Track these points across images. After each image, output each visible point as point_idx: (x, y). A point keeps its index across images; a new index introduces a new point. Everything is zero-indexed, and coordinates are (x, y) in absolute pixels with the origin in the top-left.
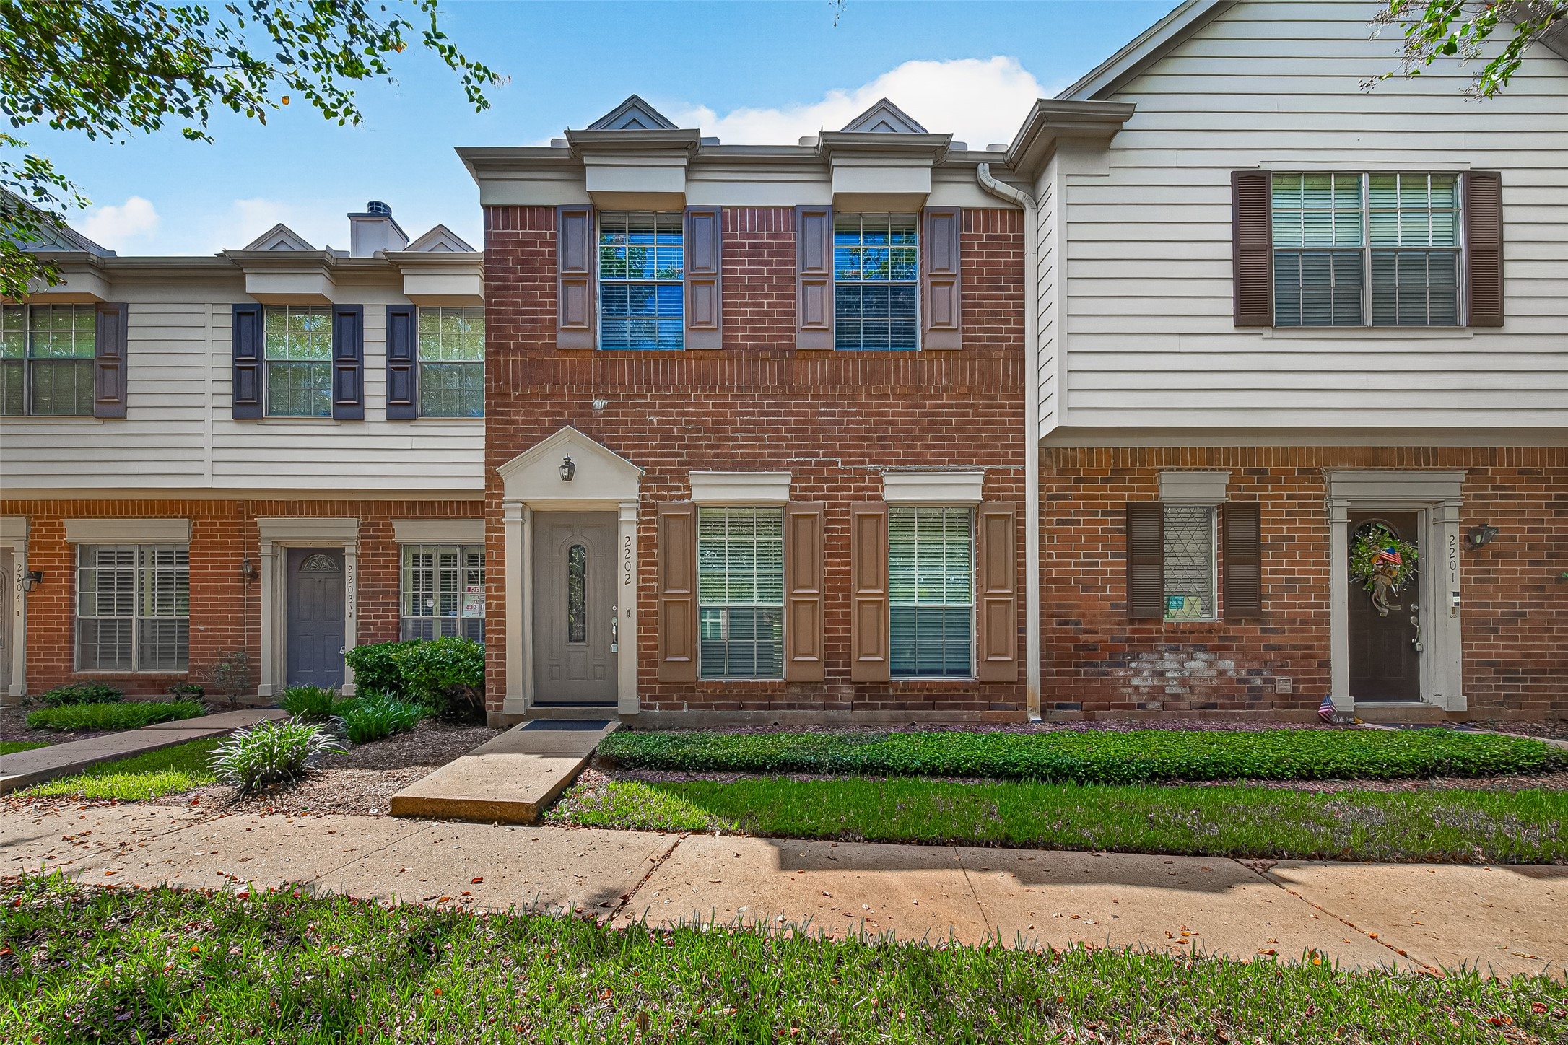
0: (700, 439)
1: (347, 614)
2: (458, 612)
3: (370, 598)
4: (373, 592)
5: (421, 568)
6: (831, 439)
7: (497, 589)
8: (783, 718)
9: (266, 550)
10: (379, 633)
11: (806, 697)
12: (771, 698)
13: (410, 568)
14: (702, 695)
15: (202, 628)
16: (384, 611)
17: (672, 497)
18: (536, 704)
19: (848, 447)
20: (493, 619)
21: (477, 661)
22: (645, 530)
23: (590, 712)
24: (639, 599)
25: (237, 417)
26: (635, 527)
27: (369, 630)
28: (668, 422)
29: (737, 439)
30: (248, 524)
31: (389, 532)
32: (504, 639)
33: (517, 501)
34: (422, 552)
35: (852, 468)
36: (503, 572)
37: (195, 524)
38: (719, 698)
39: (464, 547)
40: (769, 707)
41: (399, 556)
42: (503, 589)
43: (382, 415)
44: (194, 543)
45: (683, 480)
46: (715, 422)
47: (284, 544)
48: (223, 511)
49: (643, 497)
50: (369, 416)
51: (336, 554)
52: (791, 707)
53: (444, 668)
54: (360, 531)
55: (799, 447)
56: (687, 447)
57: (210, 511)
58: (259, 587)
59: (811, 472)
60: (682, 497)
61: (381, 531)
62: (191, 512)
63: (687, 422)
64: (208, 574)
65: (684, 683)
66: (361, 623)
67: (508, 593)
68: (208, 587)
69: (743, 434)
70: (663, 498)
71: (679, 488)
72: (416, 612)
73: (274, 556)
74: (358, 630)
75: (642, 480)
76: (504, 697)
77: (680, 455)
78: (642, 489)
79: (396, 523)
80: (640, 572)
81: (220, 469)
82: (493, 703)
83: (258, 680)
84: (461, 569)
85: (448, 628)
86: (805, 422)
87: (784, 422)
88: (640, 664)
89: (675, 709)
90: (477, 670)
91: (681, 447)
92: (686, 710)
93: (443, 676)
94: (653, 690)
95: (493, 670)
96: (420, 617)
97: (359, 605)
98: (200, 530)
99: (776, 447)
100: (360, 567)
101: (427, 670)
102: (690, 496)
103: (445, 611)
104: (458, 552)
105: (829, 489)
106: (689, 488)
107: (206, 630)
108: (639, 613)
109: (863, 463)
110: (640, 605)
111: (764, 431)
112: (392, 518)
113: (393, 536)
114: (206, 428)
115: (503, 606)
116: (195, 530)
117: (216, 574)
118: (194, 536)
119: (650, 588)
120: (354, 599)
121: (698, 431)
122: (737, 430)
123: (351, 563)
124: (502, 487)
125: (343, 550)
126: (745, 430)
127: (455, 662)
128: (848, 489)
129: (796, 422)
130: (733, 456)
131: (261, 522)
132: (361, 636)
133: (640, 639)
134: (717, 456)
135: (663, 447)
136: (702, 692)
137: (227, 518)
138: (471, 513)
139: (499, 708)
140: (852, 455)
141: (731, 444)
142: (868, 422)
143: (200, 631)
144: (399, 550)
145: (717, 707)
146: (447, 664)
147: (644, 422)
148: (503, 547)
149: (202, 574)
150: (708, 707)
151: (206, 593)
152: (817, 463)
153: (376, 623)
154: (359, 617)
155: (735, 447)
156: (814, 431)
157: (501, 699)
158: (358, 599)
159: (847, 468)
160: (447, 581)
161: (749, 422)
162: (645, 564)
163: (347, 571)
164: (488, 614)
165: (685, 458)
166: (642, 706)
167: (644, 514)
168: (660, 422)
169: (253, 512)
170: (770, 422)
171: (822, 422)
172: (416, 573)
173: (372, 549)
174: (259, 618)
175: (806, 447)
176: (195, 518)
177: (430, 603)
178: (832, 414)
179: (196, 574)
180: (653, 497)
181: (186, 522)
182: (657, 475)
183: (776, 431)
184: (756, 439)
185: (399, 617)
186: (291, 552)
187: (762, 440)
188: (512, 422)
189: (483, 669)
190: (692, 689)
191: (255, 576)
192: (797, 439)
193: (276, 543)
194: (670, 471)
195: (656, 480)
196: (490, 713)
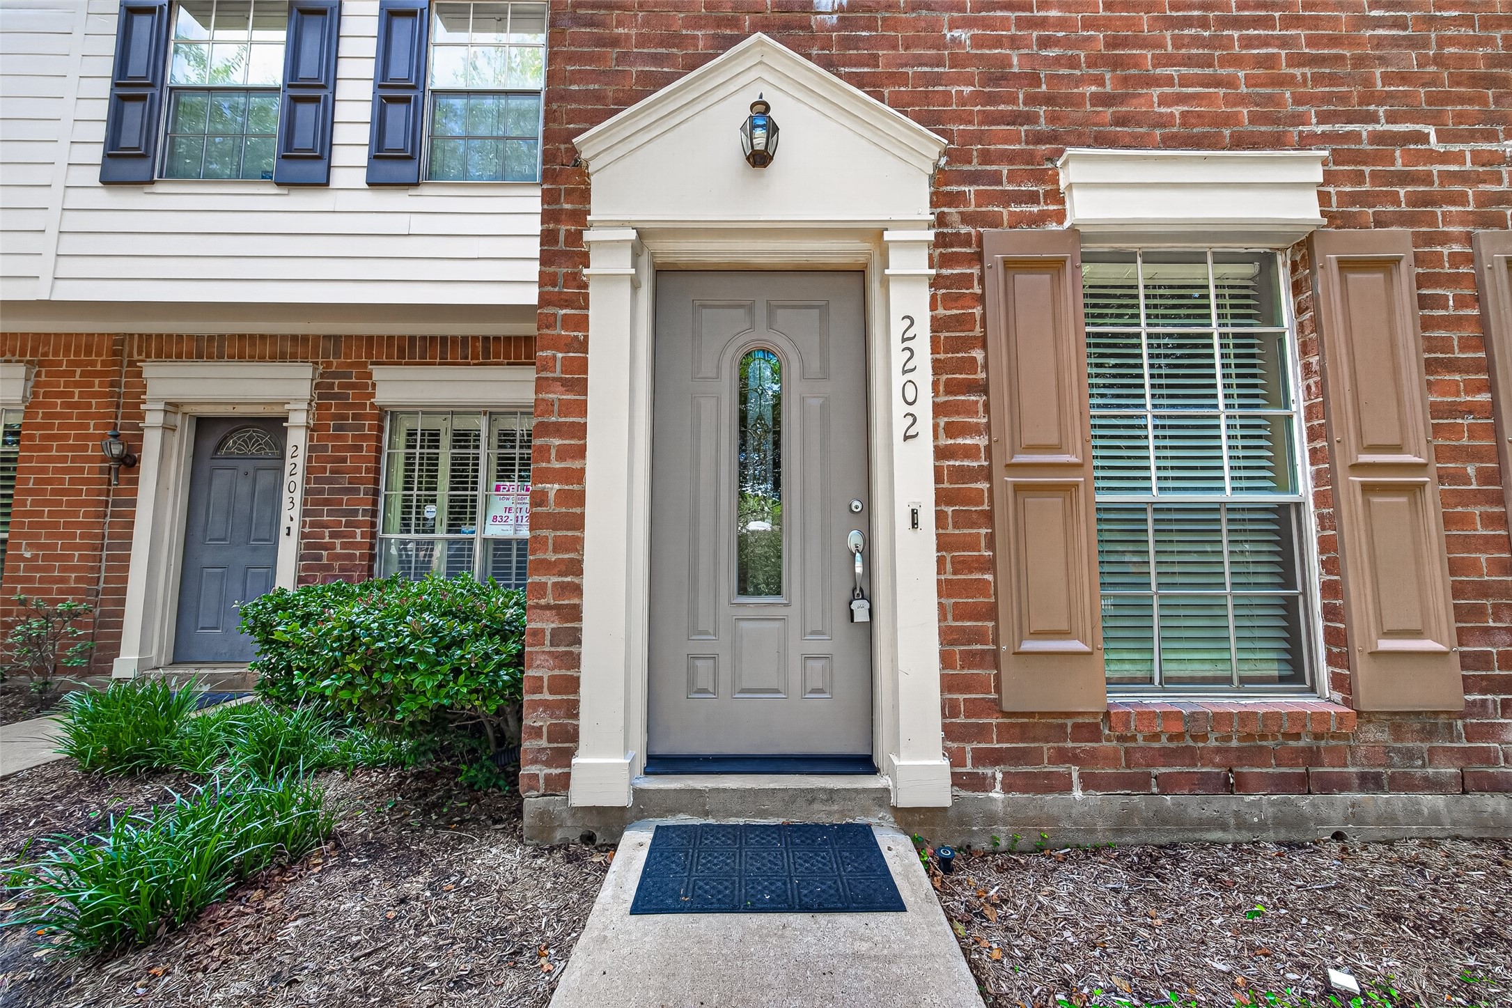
0: (1079, 81)
1: (283, 531)
2: (478, 528)
3: (327, 502)
4: (331, 491)
5: (418, 451)
6: (1403, 78)
7: (563, 454)
8: (1356, 816)
9: (154, 418)
10: (337, 564)
11: (1409, 755)
12: (1312, 756)
13: (401, 452)
14: (1121, 747)
15: (28, 555)
16: (348, 524)
17: (1016, 221)
18: (658, 763)
19: (1447, 99)
20: (549, 534)
21: (505, 639)
22: (949, 301)
23: (811, 796)
24: (938, 479)
25: (107, 181)
26: (925, 293)
27: (319, 558)
28: (998, 42)
29: (1169, 81)
30: (128, 375)
31: (366, 387)
32: (577, 590)
33: (622, 224)
34: (419, 424)
35: (1467, 148)
36: (582, 408)
37: (38, 374)
38: (1168, 756)
39: (492, 414)
40: (1303, 784)
41: (381, 429)
42: (581, 452)
43: (360, 178)
44: (30, 408)
45: (1040, 177)
46: (1112, 43)
47: (187, 409)
48: (88, 353)
49: (941, 220)
50: (338, 178)
51: (275, 426)
52: (1370, 782)
53: (413, 667)
54: (318, 386)
55: (1326, 98)
56: (1049, 100)
57: (67, 351)
58: (135, 481)
59: (1360, 158)
60: (1042, 218)
61: (353, 386)
62: (34, 352)
63: (1044, 43)
64: (51, 459)
65: (1069, 715)
66: (308, 546)
67: (592, 463)
68: (49, 481)
69: (1184, 70)
70: (994, 222)
71: (1033, 198)
72: (406, 528)
73: (167, 428)
74: (302, 558)
75: (939, 178)
76: (570, 753)
77: (1030, 118)
78: (937, 200)
79: (378, 373)
80: (938, 409)
81: (68, 267)
82: (542, 771)
83: (115, 649)
84: (486, 454)
85: (459, 558)
86: (1334, 41)
87: (1284, 42)
88: (946, 659)
89: (1049, 790)
90: (500, 665)
91: (1031, 100)
92: (1078, 794)
93: (409, 689)
94: (981, 732)
95: (545, 674)
96: (413, 536)
97: (305, 513)
98: (46, 384)
99: (1270, 99)
100: (311, 449)
101: (368, 671)
102: (1060, 216)
103: (453, 527)
104: (482, 424)
105: (1414, 200)
106: (1056, 196)
107: (35, 558)
108: (940, 518)
109: (1491, 136)
110: (942, 497)
111: (1237, 61)
112: (373, 363)
113: (373, 395)
114: (52, 198)
115: (579, 499)
116: (37, 384)
117: (64, 460)
118: (35, 394)
119: (970, 452)
120: (297, 501)
121: (1073, 63)
122: (1170, 61)
123: (297, 439)
124: (585, 196)
125: (286, 419)
126: (1189, 61)
127: (446, 647)
128: (1461, 199)
129: (1311, 41)
130: (1163, 122)
131: (151, 371)
132: (306, 568)
133: (945, 589)
134: (1121, 121)
135: (991, 99)
136: (1121, 739)
137: (93, 364)
138: (507, 356)
139: (561, 784)
140: (1460, 117)
141: (1156, 92)
142: (1489, 41)
143: (26, 560)
144: (381, 419)
145: (1168, 783)
146: (422, 655)
147: (940, 44)
148: (583, 346)
149: (40, 460)
150: (1138, 783)
151: (43, 492)
152: (1377, 138)
153: (332, 546)
154: (303, 536)
155: (1163, 101)
156: (1359, 61)
157: (564, 756)
158: (305, 504)
159: (1456, 148)
160: (463, 474)
161: (1197, 41)
162: (951, 388)
163: (288, 454)
164: (535, 522)
165: (1043, 126)
166: (958, 780)
167: (946, 261)
168: (977, 42)
169: (140, 353)
170: (1248, 42)
171: (1379, 42)
172: (409, 457)
173: (335, 417)
174: (130, 536)
175: (1343, 99)
176: (41, 364)
177: (430, 511)
178: (1399, 23)
179: (30, 459)
180: (967, 219)
181: (21, 370)
182: (975, 166)
183: (1268, 62)
184: (1217, 82)
185: (373, 535)
186: (203, 424)
187: (1230, 83)
188: (615, 42)
189: (518, 660)
190: (1091, 732)
191: (129, 462)
192: (1318, 79)
193: (172, 407)
194: (1010, 157)
195: (973, 178)
196: (532, 803)
